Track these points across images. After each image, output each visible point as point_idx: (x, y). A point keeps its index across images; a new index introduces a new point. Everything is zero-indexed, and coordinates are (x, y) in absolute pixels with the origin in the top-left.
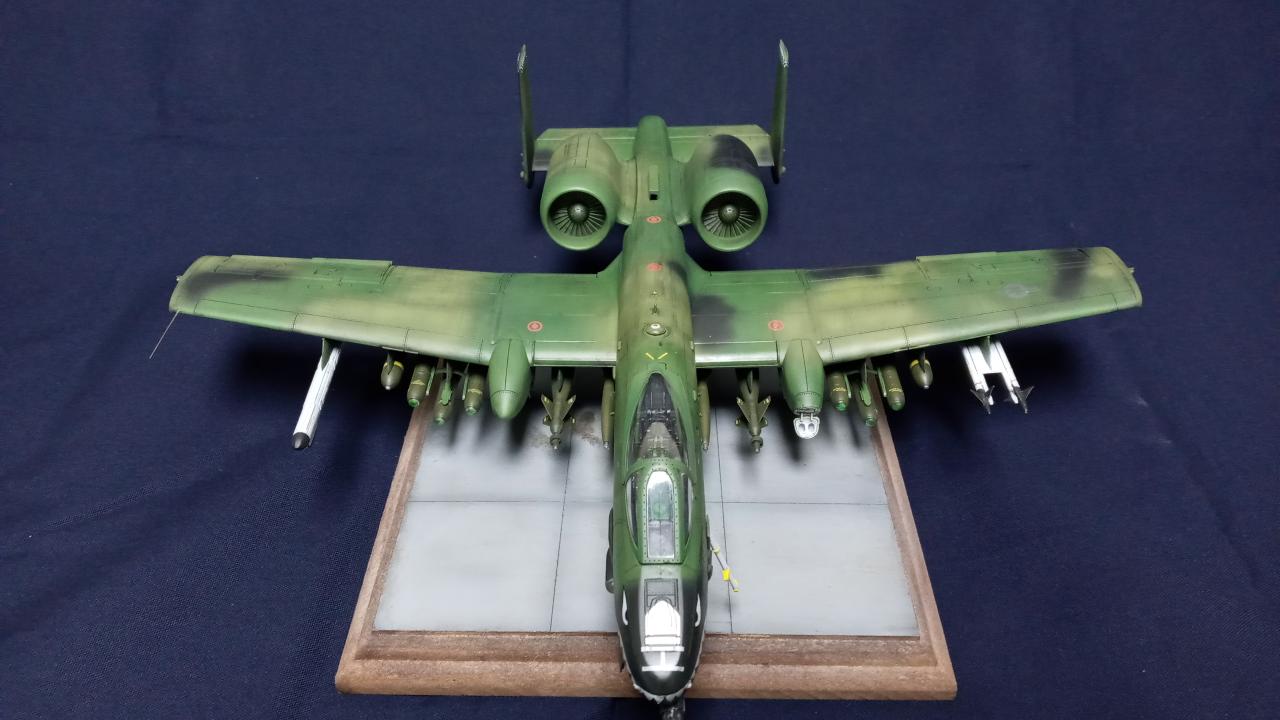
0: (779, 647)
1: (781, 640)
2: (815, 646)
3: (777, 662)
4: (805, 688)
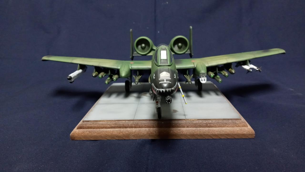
0: (200, 122)
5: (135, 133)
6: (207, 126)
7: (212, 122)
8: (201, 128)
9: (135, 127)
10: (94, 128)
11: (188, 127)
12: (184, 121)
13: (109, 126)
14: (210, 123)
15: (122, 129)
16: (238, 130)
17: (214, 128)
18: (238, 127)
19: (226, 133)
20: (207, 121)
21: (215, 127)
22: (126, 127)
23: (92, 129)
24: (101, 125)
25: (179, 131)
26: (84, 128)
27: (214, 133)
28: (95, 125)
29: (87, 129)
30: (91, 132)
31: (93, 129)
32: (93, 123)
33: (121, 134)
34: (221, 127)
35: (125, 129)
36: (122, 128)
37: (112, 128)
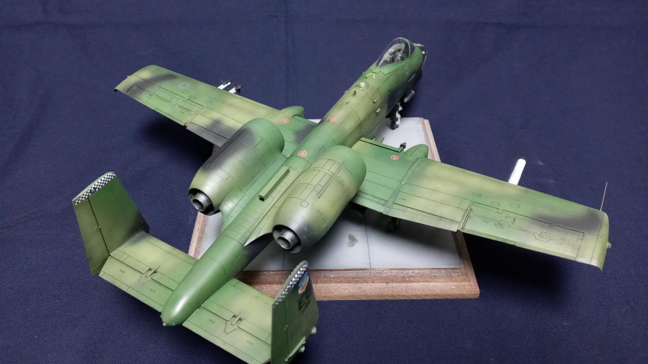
0: (393, 274)
1: (394, 271)
2: (411, 273)
3: (393, 281)
4: (407, 294)
6: (403, 280)
7: (414, 274)
8: (394, 285)
11: (373, 282)
12: (368, 271)
14: (409, 277)
16: (454, 289)
17: (415, 284)
18: (454, 282)
19: (434, 293)
20: (405, 272)
21: (418, 282)
25: (359, 291)
27: (414, 293)
34: (427, 281)
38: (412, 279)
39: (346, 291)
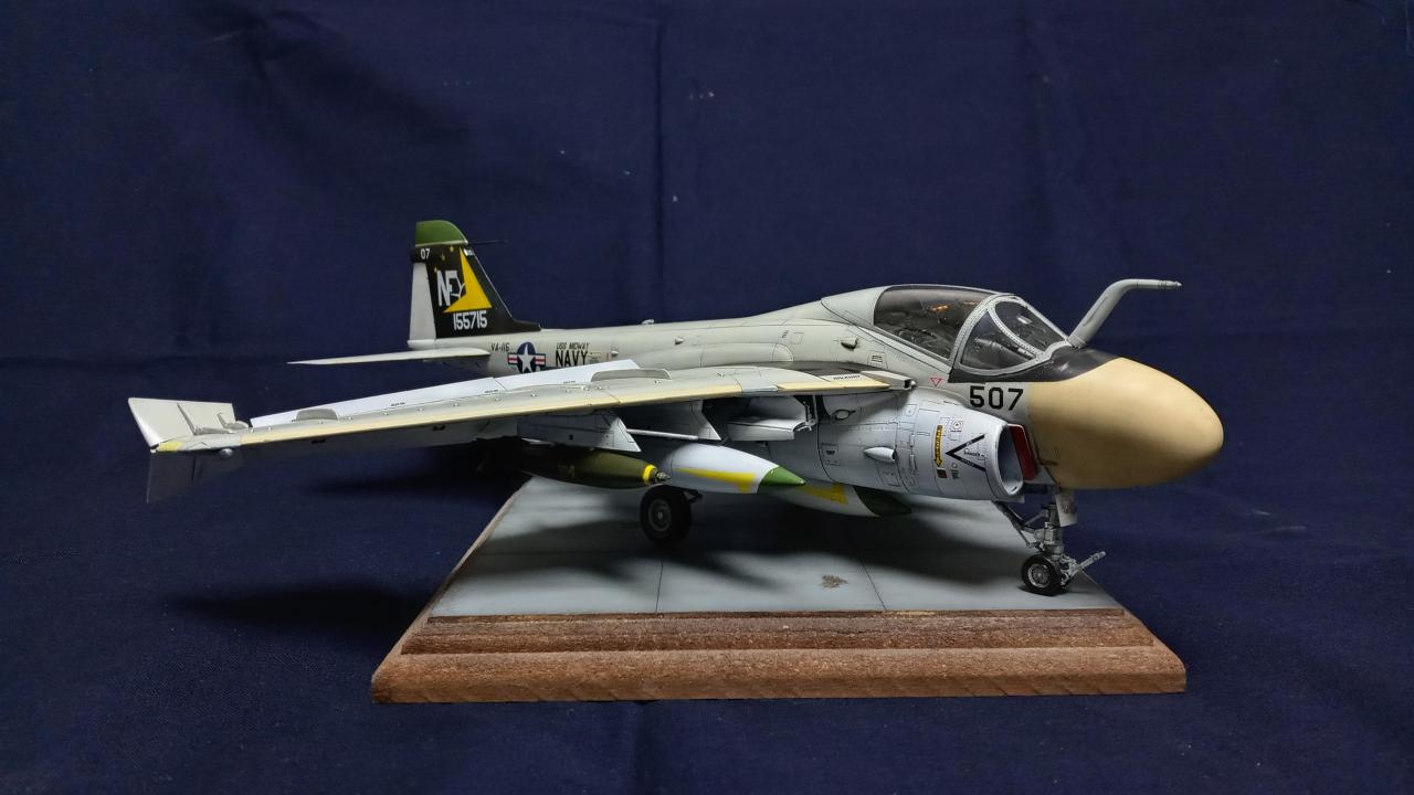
5: (662, 669)
7: (1001, 624)
9: (664, 647)
10: (480, 651)
12: (879, 617)
13: (545, 639)
15: (605, 655)
17: (1010, 651)
18: (1110, 644)
19: (1064, 671)
20: (977, 620)
21: (1015, 644)
22: (622, 647)
23: (470, 655)
24: (512, 637)
25: (858, 664)
26: (433, 651)
27: (1010, 673)
28: (485, 637)
29: (451, 656)
30: (466, 667)
31: (475, 651)
32: (477, 627)
33: (603, 674)
34: (1039, 643)
35: (617, 655)
36: (606, 650)
37: (560, 650)
38: (1000, 635)
39: (825, 666)
